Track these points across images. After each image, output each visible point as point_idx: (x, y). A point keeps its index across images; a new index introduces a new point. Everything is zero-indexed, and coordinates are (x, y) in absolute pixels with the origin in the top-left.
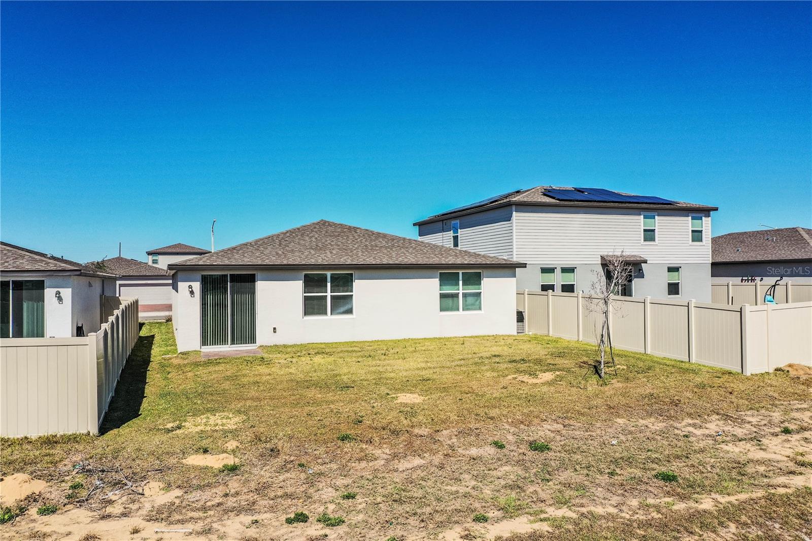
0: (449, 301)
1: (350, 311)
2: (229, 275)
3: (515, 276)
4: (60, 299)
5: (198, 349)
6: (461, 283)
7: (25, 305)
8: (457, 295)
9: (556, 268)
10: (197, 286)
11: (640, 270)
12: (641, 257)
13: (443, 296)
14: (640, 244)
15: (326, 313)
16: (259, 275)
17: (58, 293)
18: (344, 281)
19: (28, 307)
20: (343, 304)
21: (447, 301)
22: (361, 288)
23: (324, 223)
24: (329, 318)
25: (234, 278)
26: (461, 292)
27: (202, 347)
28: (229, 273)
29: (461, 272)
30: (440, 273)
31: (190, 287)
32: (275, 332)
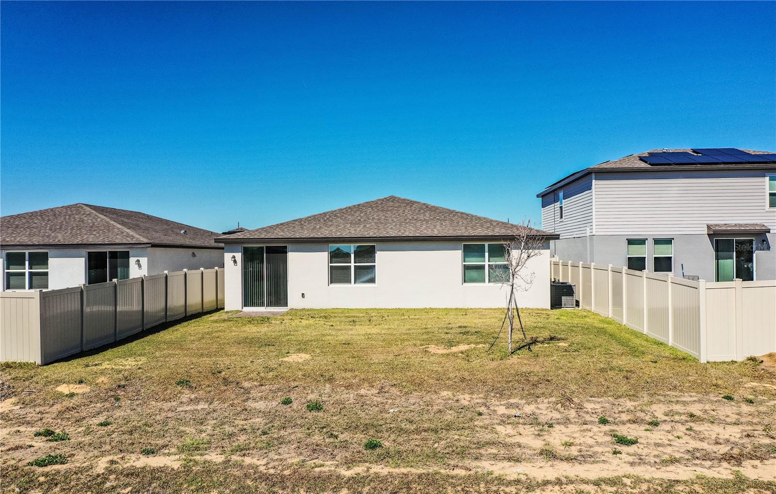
0: (474, 274)
1: (372, 280)
2: (265, 247)
3: (549, 249)
4: (140, 266)
5: (240, 309)
6: (487, 254)
7: (119, 270)
8: (482, 267)
9: (647, 239)
10: (239, 256)
11: (764, 241)
12: (764, 226)
13: (466, 268)
14: (764, 211)
15: (350, 282)
16: (289, 247)
17: (138, 261)
18: (366, 252)
19: (121, 272)
20: (366, 274)
21: (471, 273)
22: (383, 259)
23: (392, 199)
24: (352, 286)
25: (270, 250)
26: (487, 264)
27: (244, 308)
28: (264, 245)
29: (487, 244)
30: (464, 245)
31: (234, 257)
32: (304, 297)
